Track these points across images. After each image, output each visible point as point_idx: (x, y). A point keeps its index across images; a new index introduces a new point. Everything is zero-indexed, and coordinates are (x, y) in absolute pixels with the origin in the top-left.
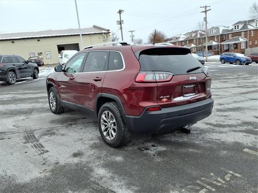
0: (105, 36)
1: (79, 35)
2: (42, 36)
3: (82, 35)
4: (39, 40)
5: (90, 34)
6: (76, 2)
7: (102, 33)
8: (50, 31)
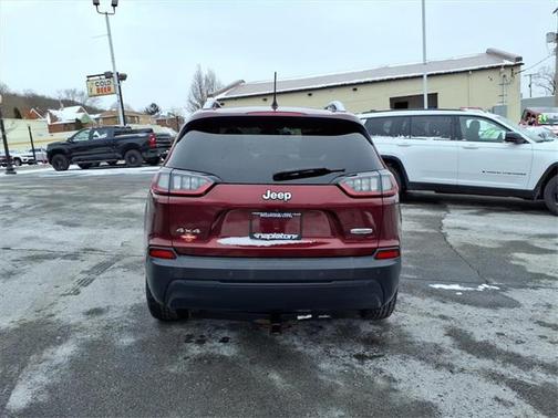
0: (508, 73)
1: (422, 77)
2: (363, 81)
3: (428, 76)
4: (355, 90)
5: (467, 71)
6: (423, 4)
7: (499, 67)
8: (387, 68)
